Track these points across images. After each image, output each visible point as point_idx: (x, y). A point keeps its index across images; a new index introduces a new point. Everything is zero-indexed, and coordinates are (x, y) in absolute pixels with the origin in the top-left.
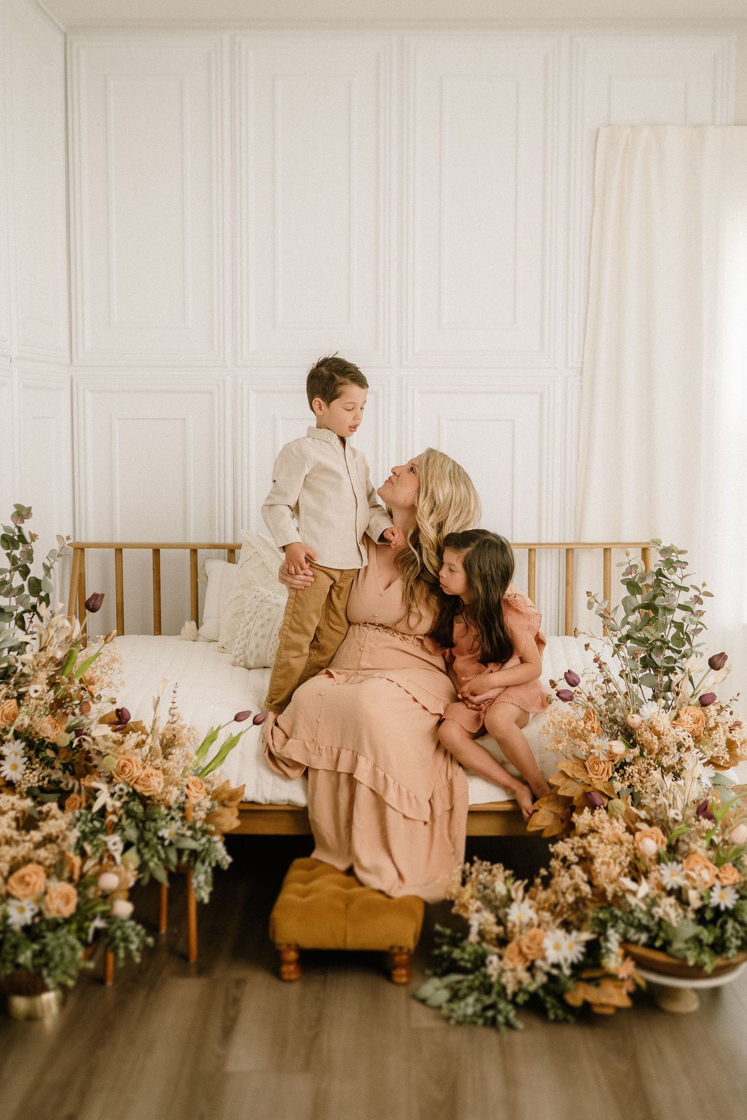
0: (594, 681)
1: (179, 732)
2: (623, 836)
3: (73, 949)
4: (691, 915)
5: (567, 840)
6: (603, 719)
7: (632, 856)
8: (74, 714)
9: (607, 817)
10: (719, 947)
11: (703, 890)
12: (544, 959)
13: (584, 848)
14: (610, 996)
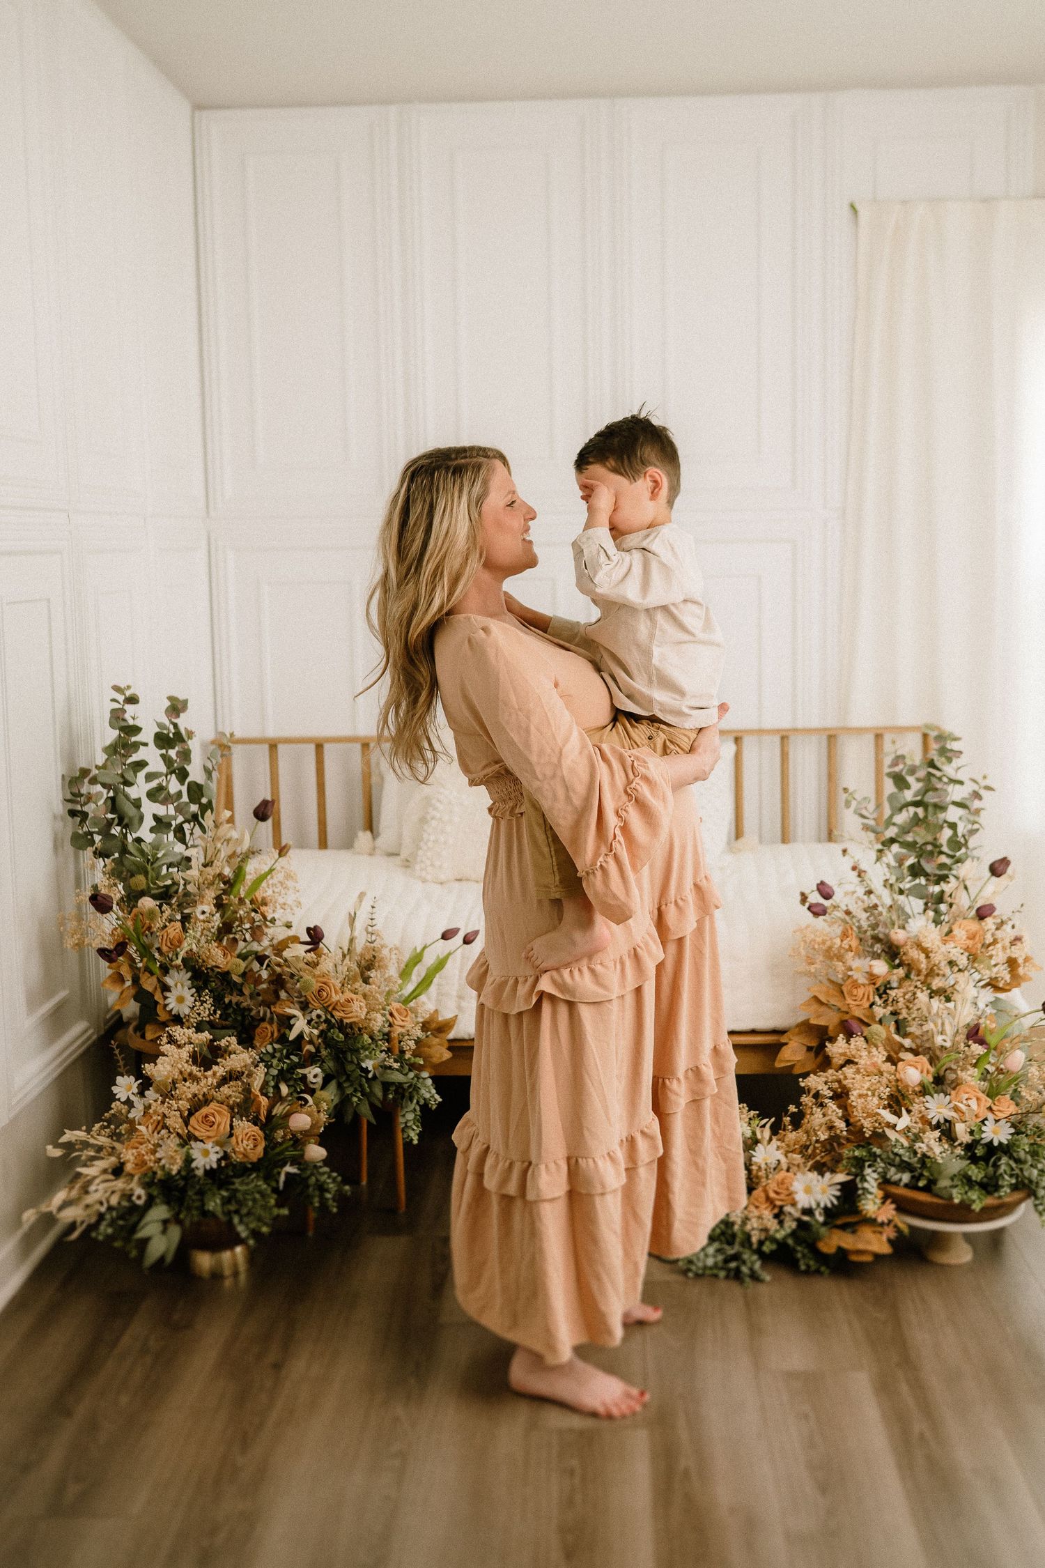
0: (854, 892)
1: (380, 951)
2: (884, 1066)
3: (263, 1195)
4: (959, 1151)
5: (821, 1073)
6: (861, 936)
7: (894, 1089)
8: (245, 940)
9: (865, 1046)
10: (989, 1186)
11: (973, 1123)
12: (794, 1204)
13: (839, 1081)
14: (869, 1243)
